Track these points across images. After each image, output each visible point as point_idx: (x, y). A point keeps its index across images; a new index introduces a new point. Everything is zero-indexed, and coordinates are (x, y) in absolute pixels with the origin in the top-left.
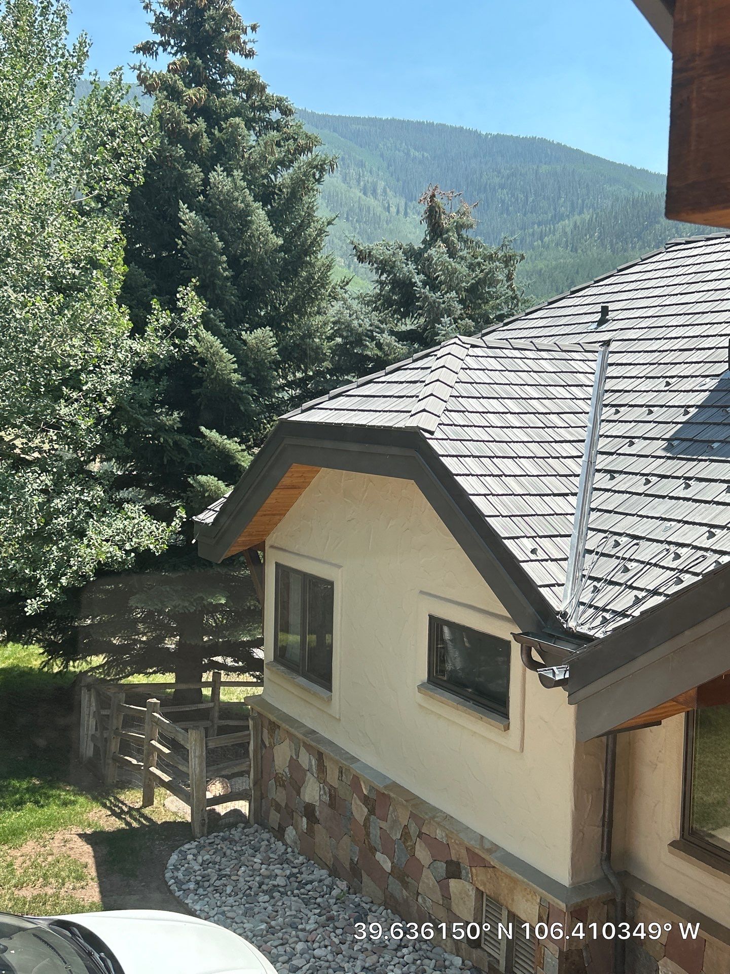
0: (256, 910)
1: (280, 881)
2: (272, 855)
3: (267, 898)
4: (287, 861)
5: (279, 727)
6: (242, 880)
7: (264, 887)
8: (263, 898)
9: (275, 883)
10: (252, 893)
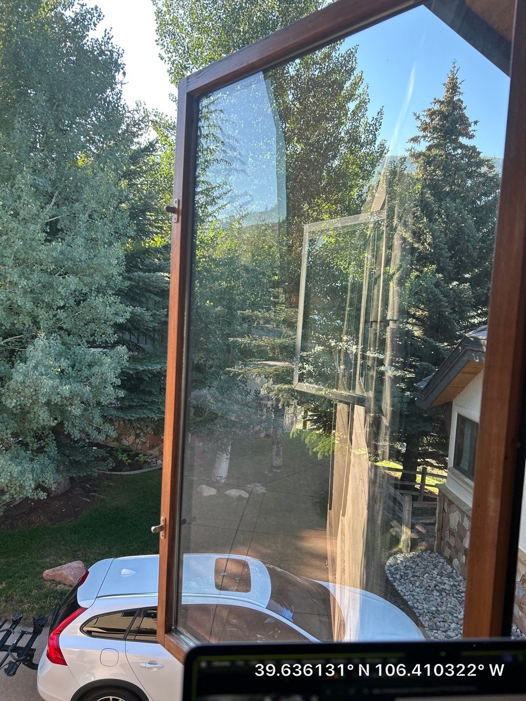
0: (431, 599)
1: (447, 587)
2: (444, 572)
3: (438, 594)
4: (452, 577)
5: (453, 503)
6: (425, 581)
7: (437, 588)
8: (436, 593)
9: (444, 587)
10: (430, 589)
